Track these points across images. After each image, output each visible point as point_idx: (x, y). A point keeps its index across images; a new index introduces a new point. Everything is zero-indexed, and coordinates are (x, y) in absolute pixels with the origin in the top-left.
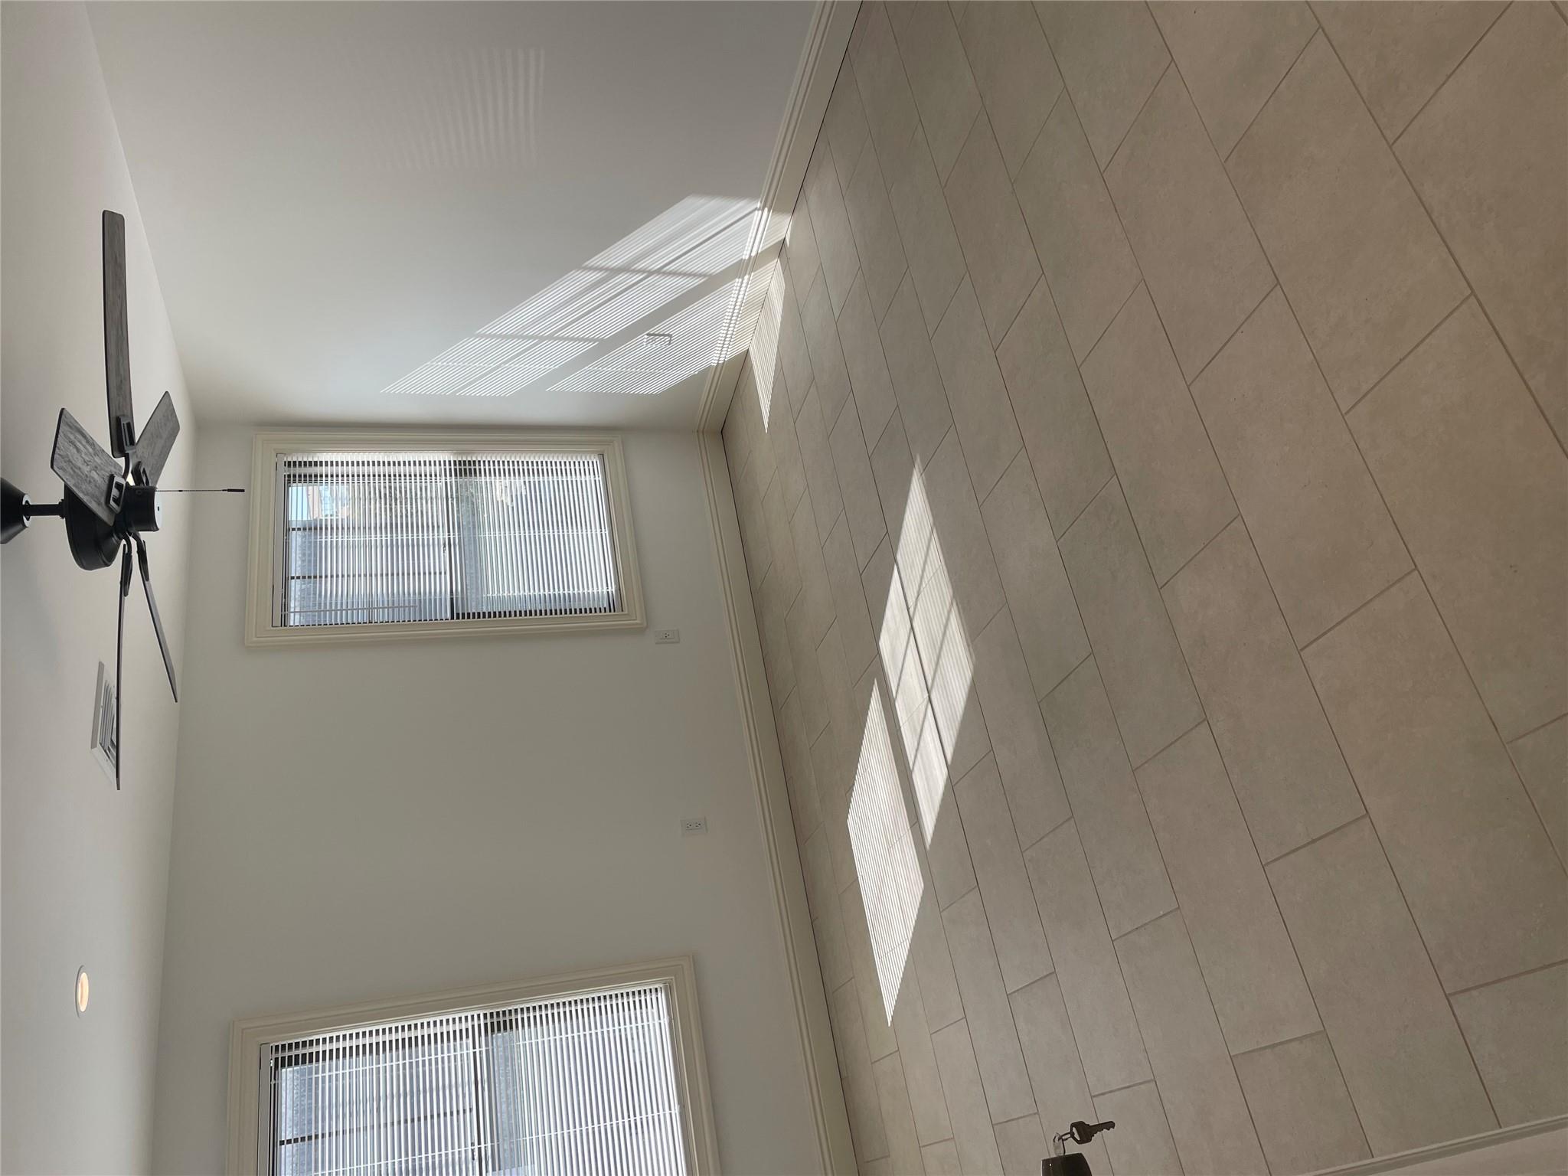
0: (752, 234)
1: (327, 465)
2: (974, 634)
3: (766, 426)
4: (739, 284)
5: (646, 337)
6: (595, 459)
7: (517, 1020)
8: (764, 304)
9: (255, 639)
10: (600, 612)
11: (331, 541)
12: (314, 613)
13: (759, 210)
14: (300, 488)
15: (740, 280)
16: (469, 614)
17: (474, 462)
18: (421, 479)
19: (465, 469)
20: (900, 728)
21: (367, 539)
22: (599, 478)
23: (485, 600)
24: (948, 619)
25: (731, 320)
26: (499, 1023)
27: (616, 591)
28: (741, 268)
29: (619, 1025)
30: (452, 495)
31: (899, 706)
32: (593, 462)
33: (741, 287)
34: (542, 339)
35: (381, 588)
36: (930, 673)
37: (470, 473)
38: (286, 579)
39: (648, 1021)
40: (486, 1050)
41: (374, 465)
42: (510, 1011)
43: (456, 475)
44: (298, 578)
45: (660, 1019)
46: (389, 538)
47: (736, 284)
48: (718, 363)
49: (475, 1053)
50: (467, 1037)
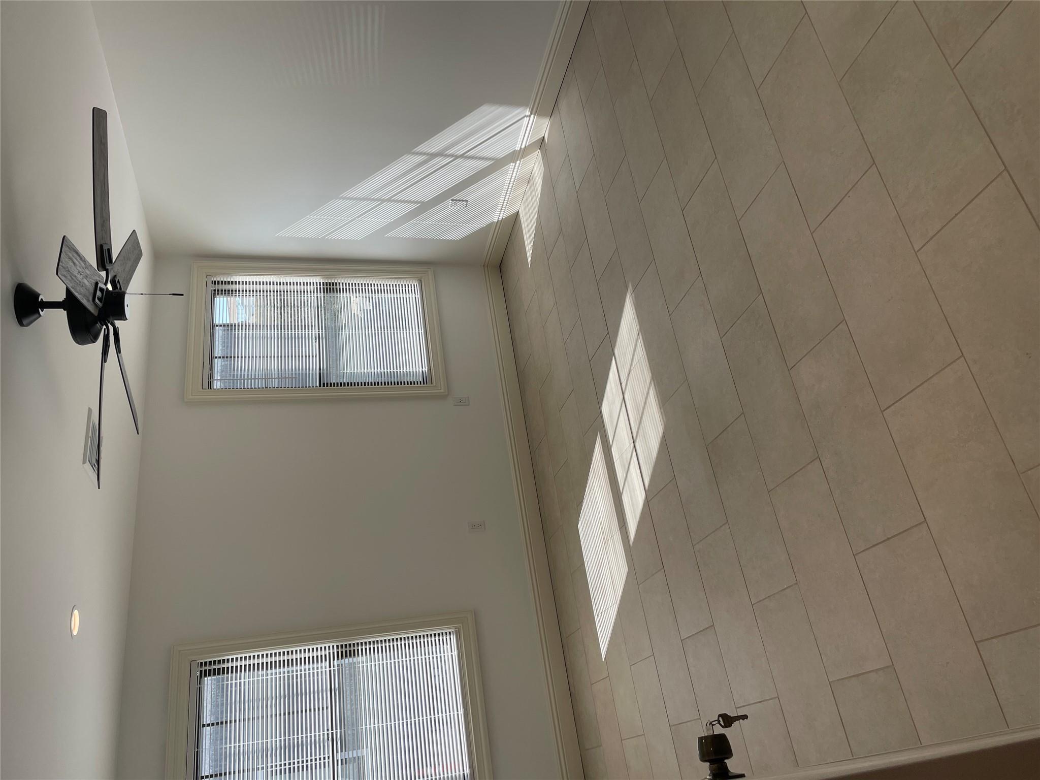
0: (522, 133)
1: (239, 284)
2: (665, 401)
3: (529, 263)
4: (513, 167)
5: (451, 201)
6: (416, 283)
7: (358, 650)
8: (529, 180)
9: (191, 397)
10: (417, 384)
11: (242, 334)
12: (230, 381)
13: (527, 116)
14: (222, 299)
15: (514, 164)
16: (331, 384)
17: (336, 283)
18: (301, 294)
19: (330, 288)
20: (614, 463)
21: (265, 333)
22: (418, 296)
23: (341, 375)
24: (648, 393)
25: (507, 191)
26: (346, 651)
27: (428, 370)
28: (515, 156)
29: (425, 655)
30: (321, 305)
31: (614, 450)
32: (414, 285)
33: (514, 169)
34: (383, 201)
35: (273, 366)
36: (635, 428)
37: (333, 291)
38: (212, 358)
39: (444, 653)
40: (338, 669)
41: (270, 284)
42: (354, 644)
43: (324, 292)
44: (220, 357)
45: (452, 652)
46: (279, 333)
47: (511, 167)
48: (498, 220)
49: (330, 671)
50: (326, 660)
